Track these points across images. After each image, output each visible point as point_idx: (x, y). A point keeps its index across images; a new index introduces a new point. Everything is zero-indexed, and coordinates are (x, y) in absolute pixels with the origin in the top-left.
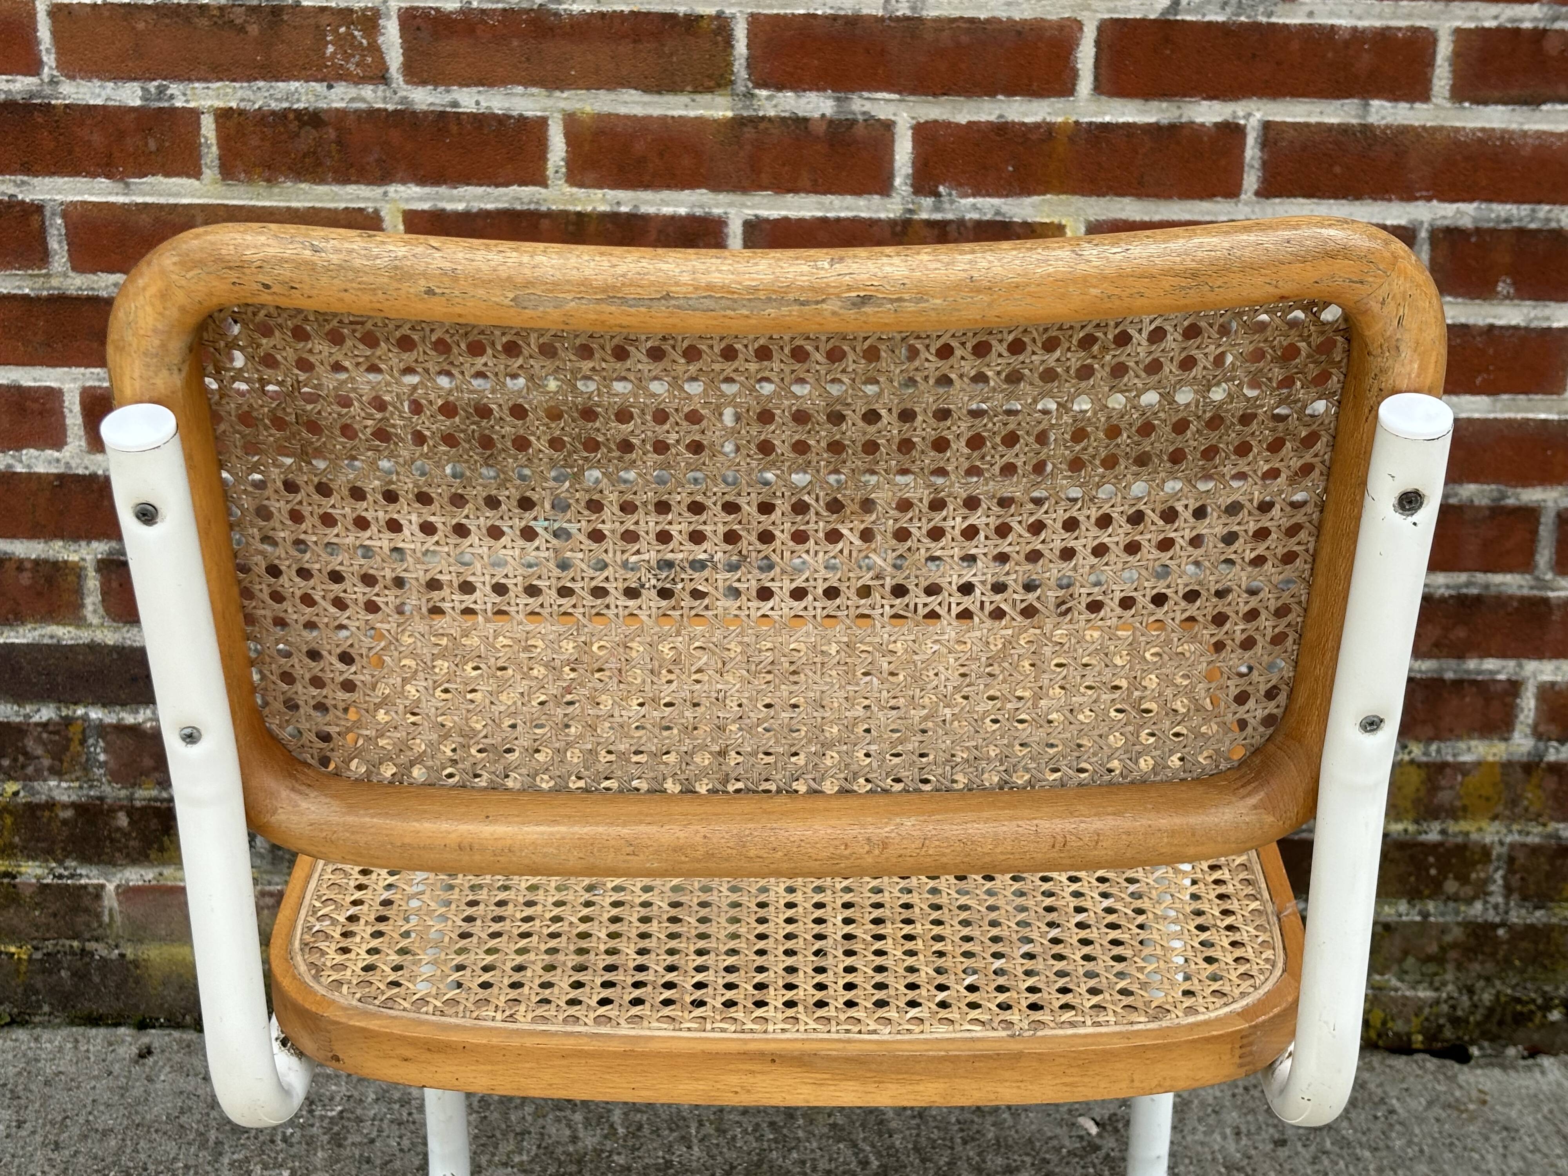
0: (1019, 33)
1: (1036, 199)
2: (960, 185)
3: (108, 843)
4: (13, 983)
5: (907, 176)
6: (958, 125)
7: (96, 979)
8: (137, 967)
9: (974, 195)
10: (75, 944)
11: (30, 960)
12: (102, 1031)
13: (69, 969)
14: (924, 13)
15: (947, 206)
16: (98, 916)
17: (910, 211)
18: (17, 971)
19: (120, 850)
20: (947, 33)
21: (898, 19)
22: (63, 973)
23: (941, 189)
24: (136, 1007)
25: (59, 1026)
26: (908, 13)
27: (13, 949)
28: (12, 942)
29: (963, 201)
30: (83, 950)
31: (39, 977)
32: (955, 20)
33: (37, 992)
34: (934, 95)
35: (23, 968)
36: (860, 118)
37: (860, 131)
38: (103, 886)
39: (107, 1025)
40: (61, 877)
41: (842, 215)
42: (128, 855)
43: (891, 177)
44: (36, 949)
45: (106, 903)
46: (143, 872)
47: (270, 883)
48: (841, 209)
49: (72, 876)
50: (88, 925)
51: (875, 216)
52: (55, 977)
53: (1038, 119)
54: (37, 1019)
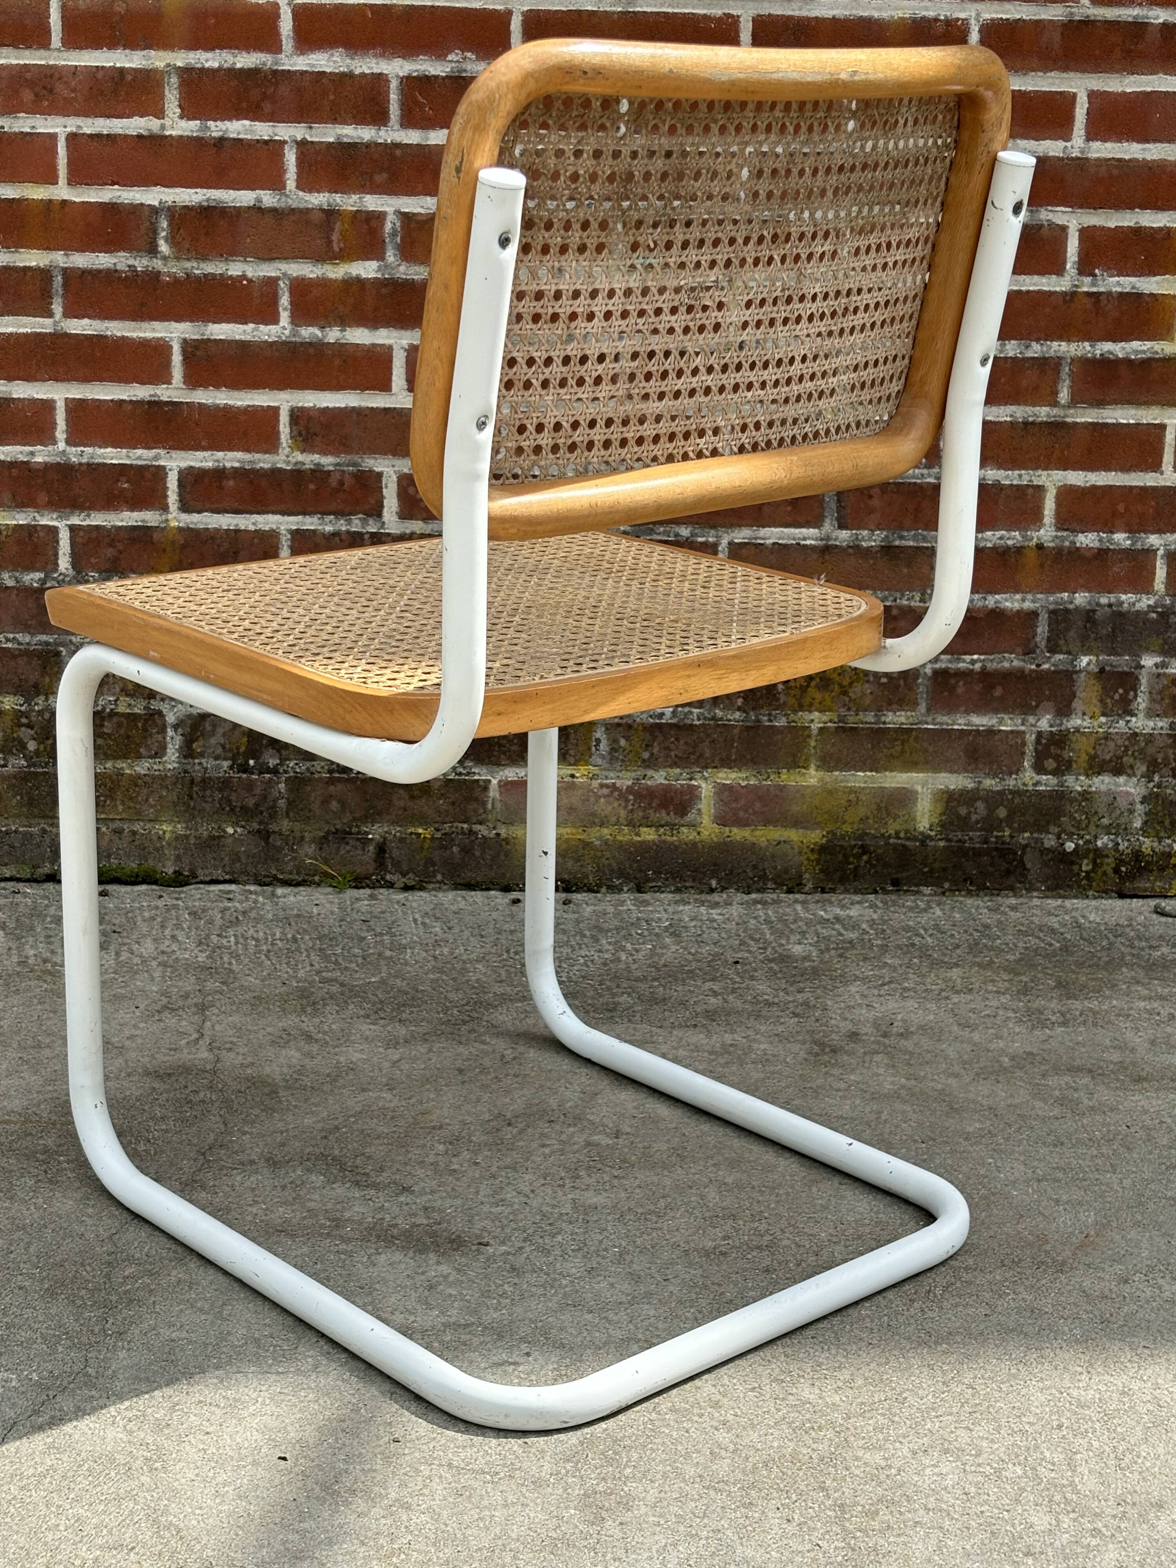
0: (1150, 168)
1: (1158, 278)
2: (1109, 268)
3: (496, 748)
4: (418, 857)
5: (1075, 263)
6: (1109, 229)
7: (478, 854)
8: (507, 843)
9: (1118, 276)
10: (465, 826)
11: (433, 838)
12: (479, 893)
13: (459, 845)
14: (1089, 155)
15: (1100, 283)
16: (484, 804)
17: (1076, 286)
18: (422, 847)
19: (504, 753)
20: (1104, 168)
21: (1072, 159)
22: (455, 849)
23: (1097, 271)
24: (504, 875)
25: (447, 890)
26: (1079, 155)
27: (420, 831)
28: (421, 825)
29: (1111, 279)
30: (470, 831)
31: (437, 853)
32: (1109, 159)
33: (434, 864)
34: (1095, 209)
35: (426, 846)
36: (1046, 223)
37: (1045, 232)
38: (489, 781)
39: (482, 890)
40: (460, 774)
41: (1031, 288)
42: (509, 758)
43: (1064, 262)
44: (437, 830)
45: (491, 794)
46: (518, 770)
47: (607, 778)
48: (1031, 285)
49: (468, 774)
50: (475, 811)
51: (1052, 289)
52: (448, 852)
53: (1161, 225)
54: (431, 886)
